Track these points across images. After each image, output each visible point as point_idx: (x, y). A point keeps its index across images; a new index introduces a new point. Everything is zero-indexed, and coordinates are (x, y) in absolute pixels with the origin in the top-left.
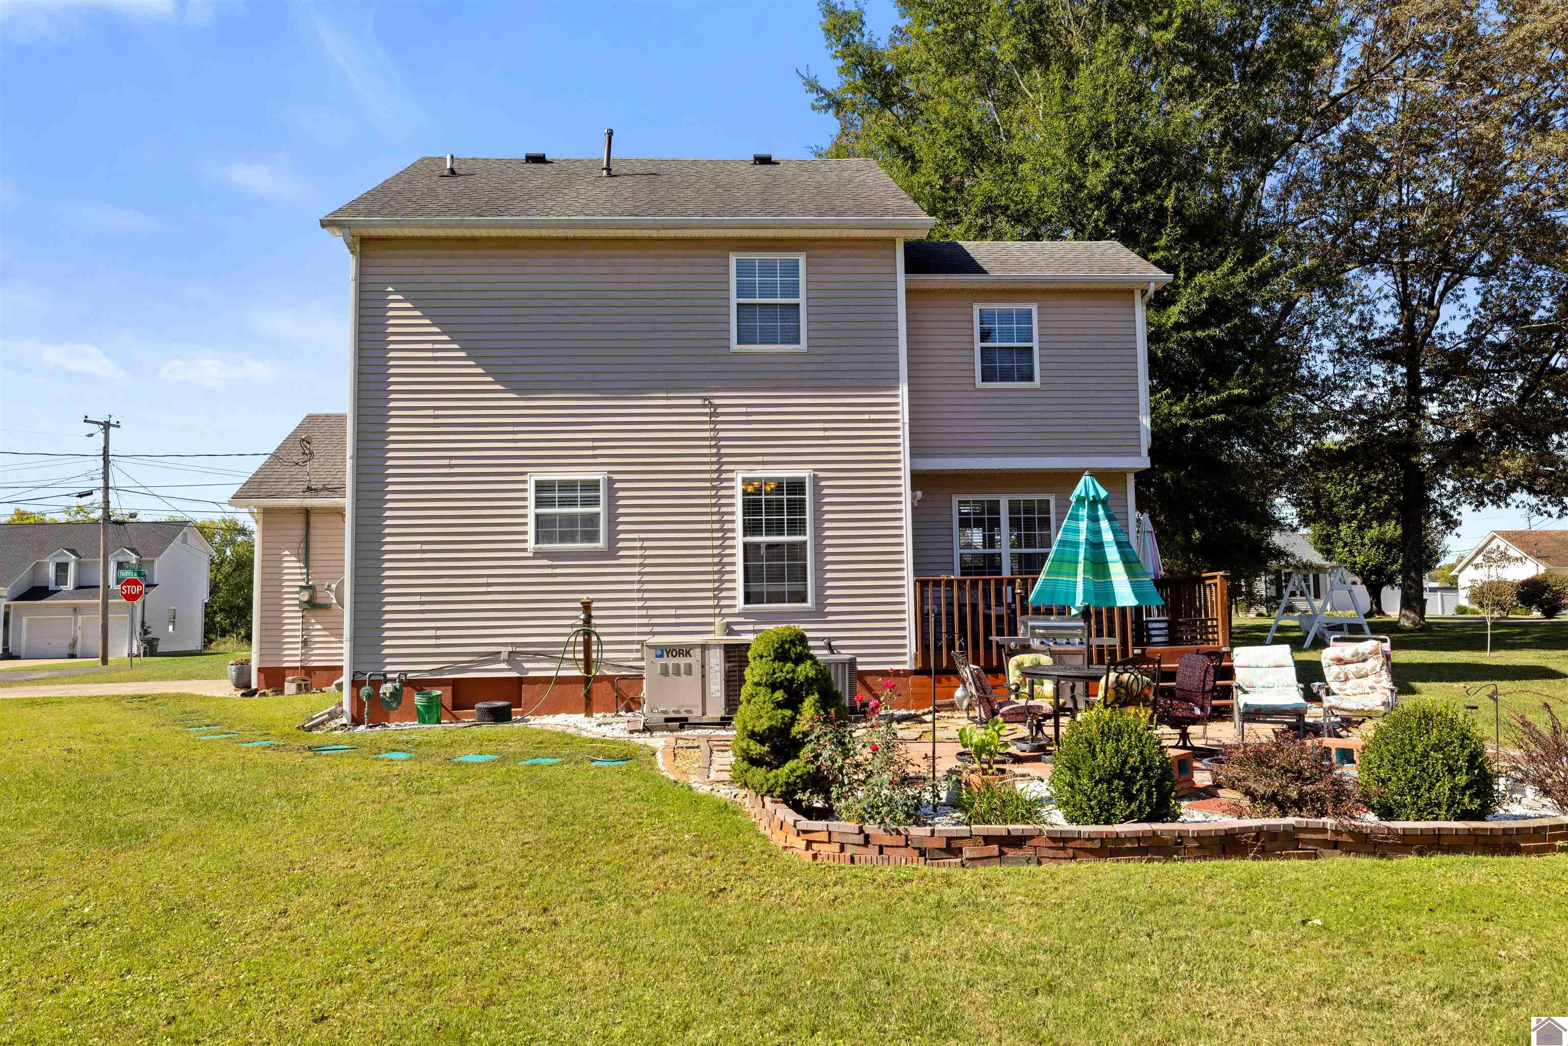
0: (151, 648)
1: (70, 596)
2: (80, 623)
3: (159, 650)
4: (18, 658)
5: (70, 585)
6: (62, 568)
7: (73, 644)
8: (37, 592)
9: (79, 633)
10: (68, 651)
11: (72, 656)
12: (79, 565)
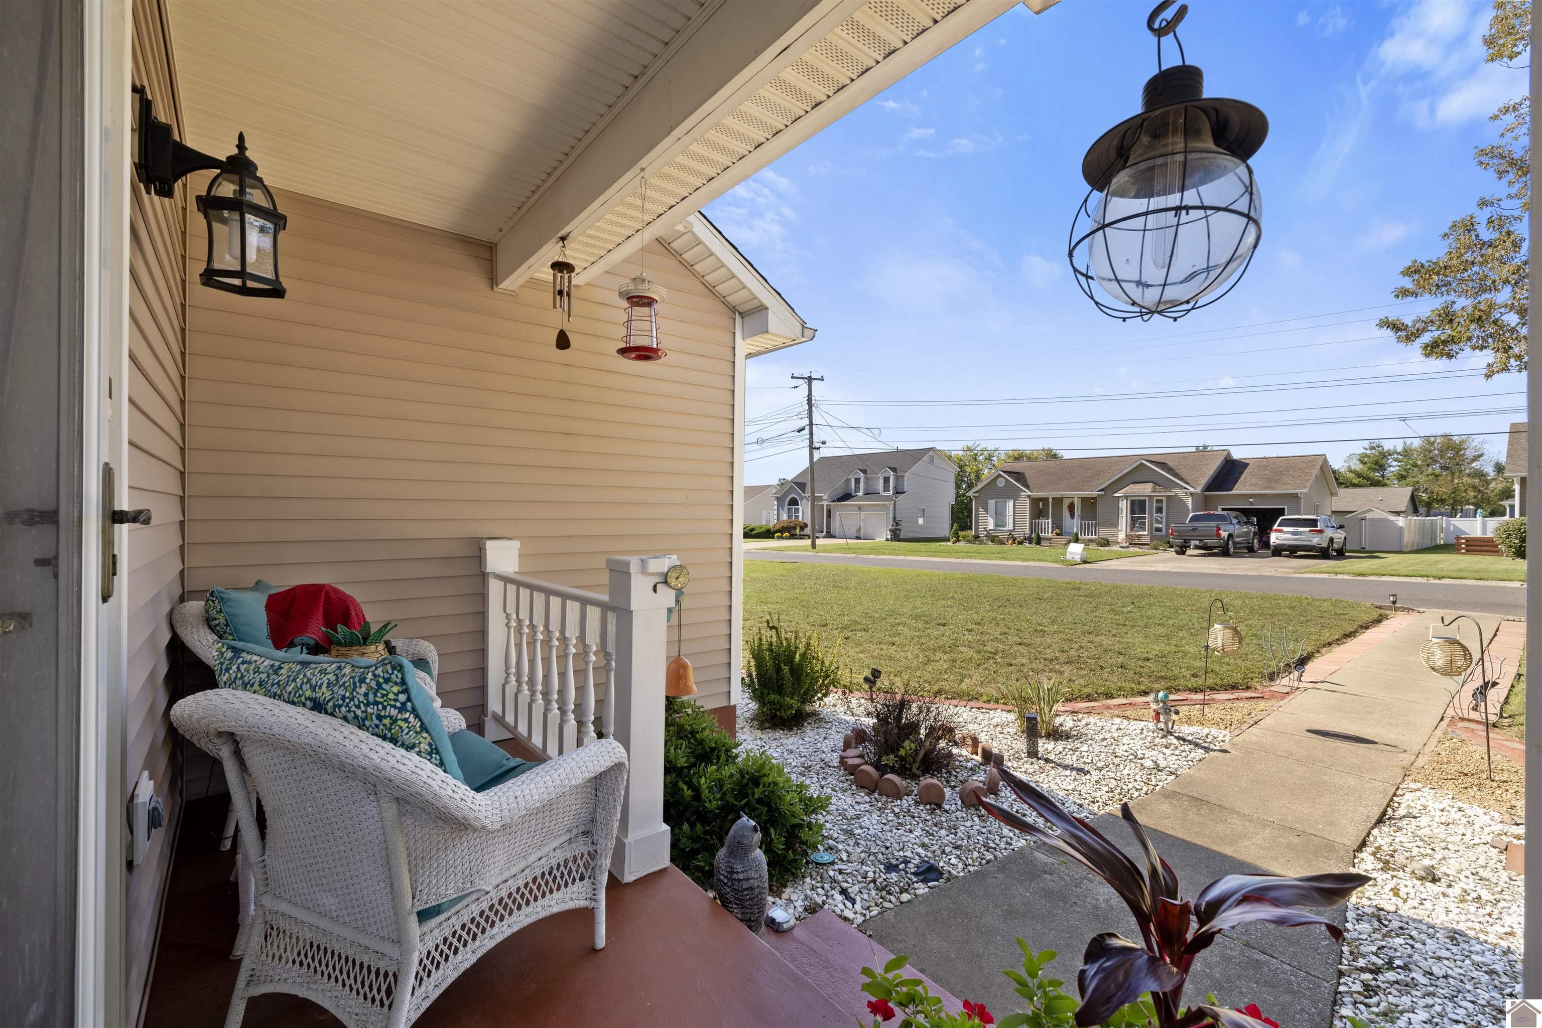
0: (896, 536)
1: (861, 499)
2: (862, 517)
3: (901, 536)
4: (834, 537)
5: (861, 494)
6: (857, 481)
7: (859, 530)
8: (847, 497)
9: (862, 523)
10: (855, 535)
11: (858, 538)
12: (867, 479)
